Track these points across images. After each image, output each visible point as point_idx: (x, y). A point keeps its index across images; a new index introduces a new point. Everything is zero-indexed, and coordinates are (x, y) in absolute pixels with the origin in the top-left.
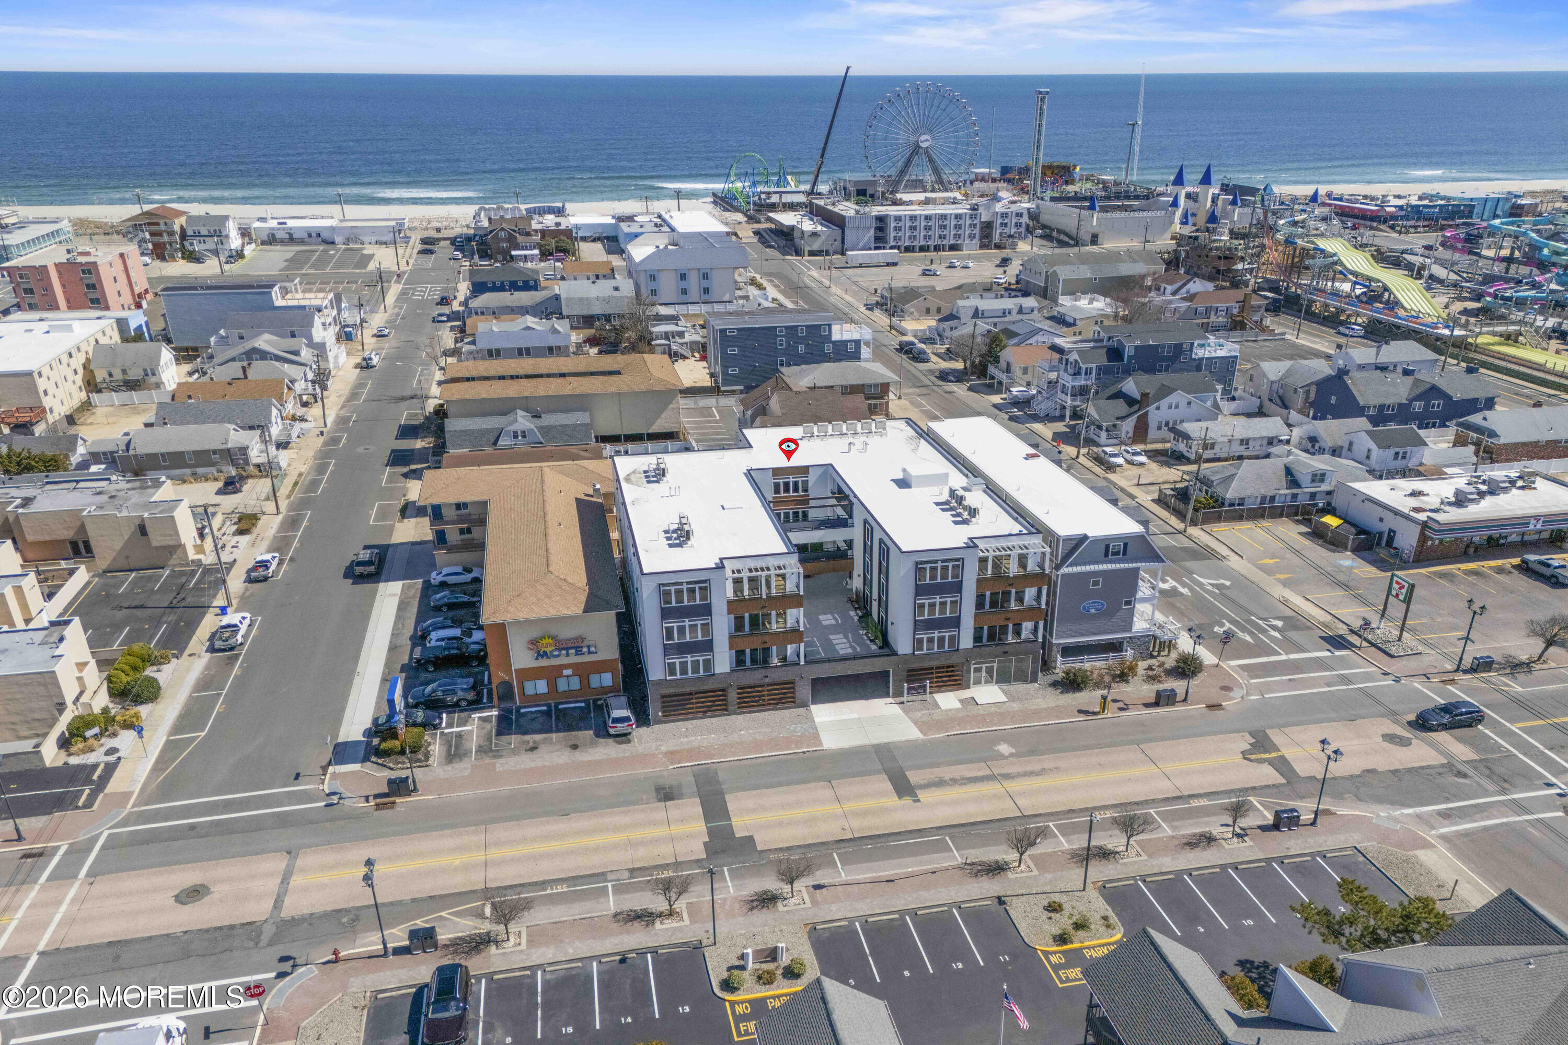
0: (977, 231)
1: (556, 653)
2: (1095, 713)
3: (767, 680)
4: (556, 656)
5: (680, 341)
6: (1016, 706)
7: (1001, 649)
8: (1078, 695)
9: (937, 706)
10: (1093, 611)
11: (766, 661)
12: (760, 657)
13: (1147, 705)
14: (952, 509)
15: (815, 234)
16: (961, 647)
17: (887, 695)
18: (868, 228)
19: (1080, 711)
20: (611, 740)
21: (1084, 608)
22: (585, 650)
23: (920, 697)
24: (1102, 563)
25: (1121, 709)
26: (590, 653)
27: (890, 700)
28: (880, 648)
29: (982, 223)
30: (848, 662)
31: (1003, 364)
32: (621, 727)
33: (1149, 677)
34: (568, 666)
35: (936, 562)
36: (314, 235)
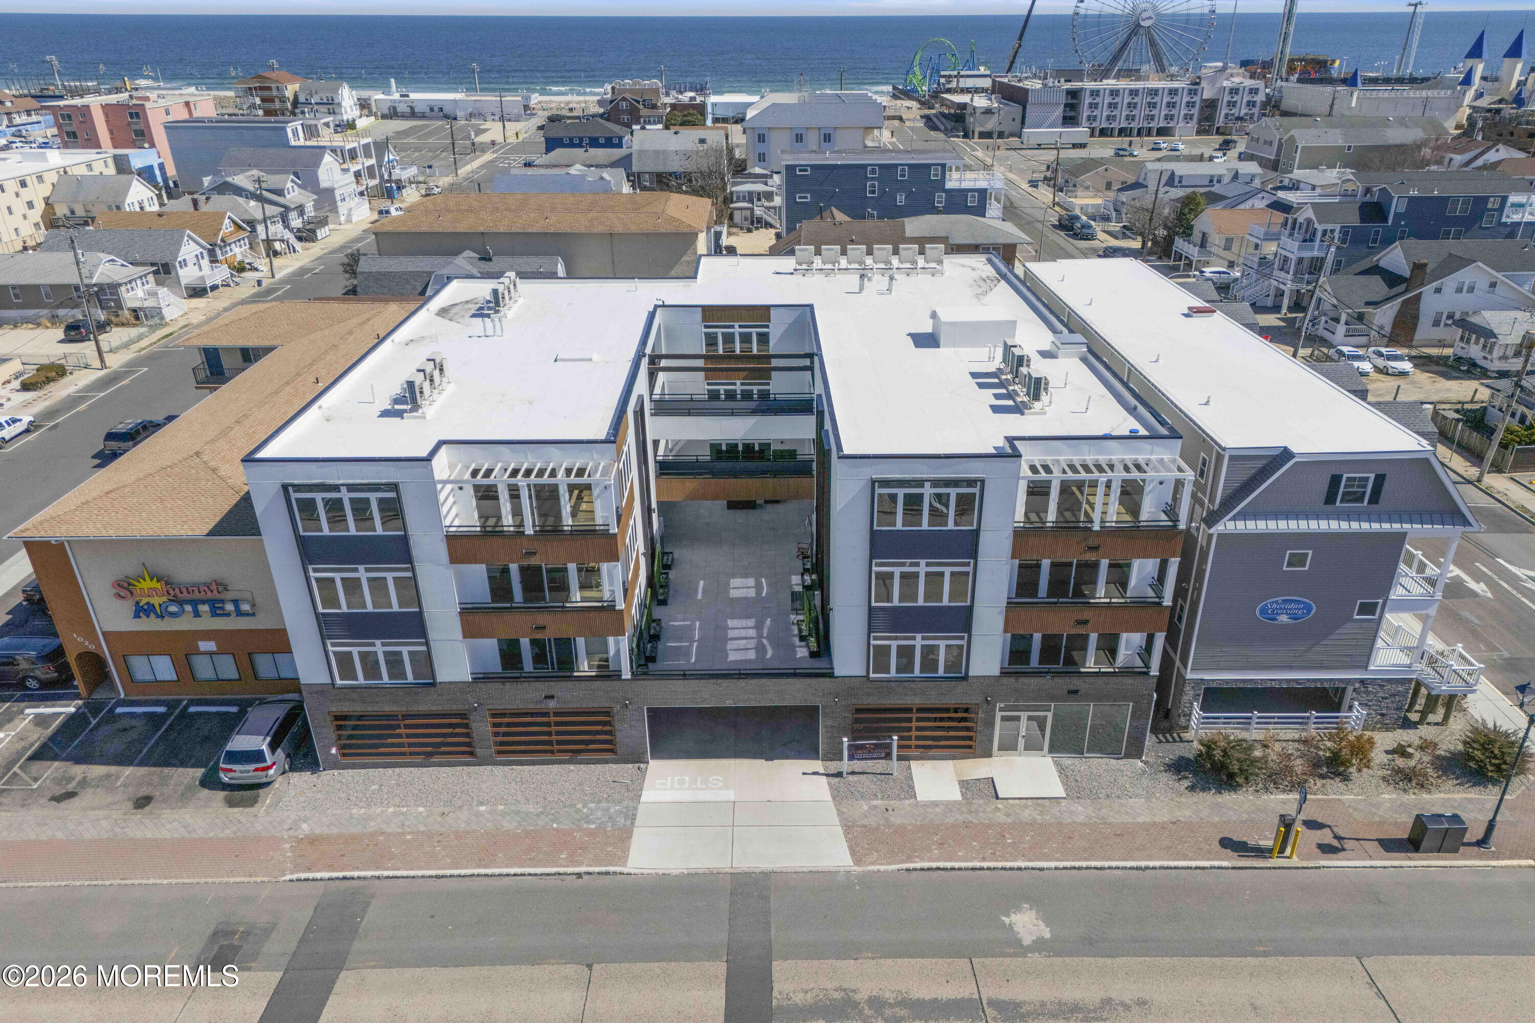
0: (1195, 111)
1: (173, 609)
2: (1261, 852)
3: (552, 704)
4: (173, 615)
5: (767, 204)
6: (1081, 812)
7: (1063, 684)
8: (1228, 798)
9: (909, 790)
10: (1284, 618)
11: (567, 662)
12: (553, 653)
13: (1390, 845)
14: (1001, 385)
15: (988, 111)
16: (972, 673)
17: (812, 753)
18: (1057, 104)
19: (1226, 843)
20: (221, 794)
21: (1264, 611)
22: (230, 607)
23: (879, 765)
24: (1318, 517)
25: (1326, 849)
26: (240, 613)
27: (817, 765)
28: (813, 655)
29: (1203, 101)
30: (725, 683)
31: (1197, 236)
32: (243, 772)
33: (1399, 771)
34: (207, 635)
35: (920, 483)
36: (436, 109)
